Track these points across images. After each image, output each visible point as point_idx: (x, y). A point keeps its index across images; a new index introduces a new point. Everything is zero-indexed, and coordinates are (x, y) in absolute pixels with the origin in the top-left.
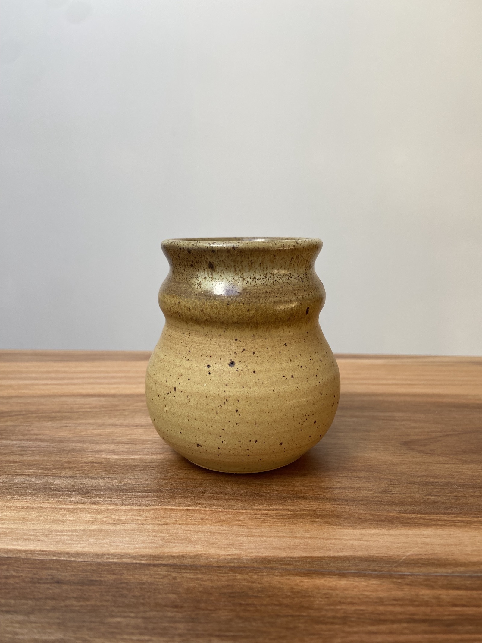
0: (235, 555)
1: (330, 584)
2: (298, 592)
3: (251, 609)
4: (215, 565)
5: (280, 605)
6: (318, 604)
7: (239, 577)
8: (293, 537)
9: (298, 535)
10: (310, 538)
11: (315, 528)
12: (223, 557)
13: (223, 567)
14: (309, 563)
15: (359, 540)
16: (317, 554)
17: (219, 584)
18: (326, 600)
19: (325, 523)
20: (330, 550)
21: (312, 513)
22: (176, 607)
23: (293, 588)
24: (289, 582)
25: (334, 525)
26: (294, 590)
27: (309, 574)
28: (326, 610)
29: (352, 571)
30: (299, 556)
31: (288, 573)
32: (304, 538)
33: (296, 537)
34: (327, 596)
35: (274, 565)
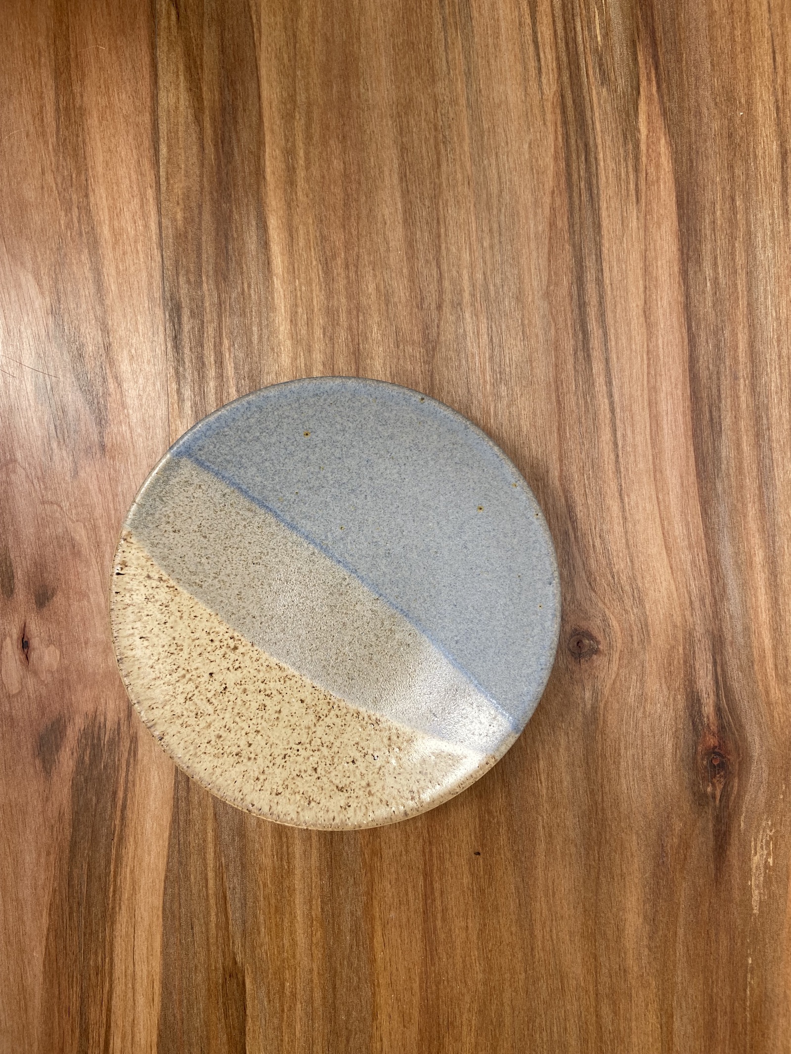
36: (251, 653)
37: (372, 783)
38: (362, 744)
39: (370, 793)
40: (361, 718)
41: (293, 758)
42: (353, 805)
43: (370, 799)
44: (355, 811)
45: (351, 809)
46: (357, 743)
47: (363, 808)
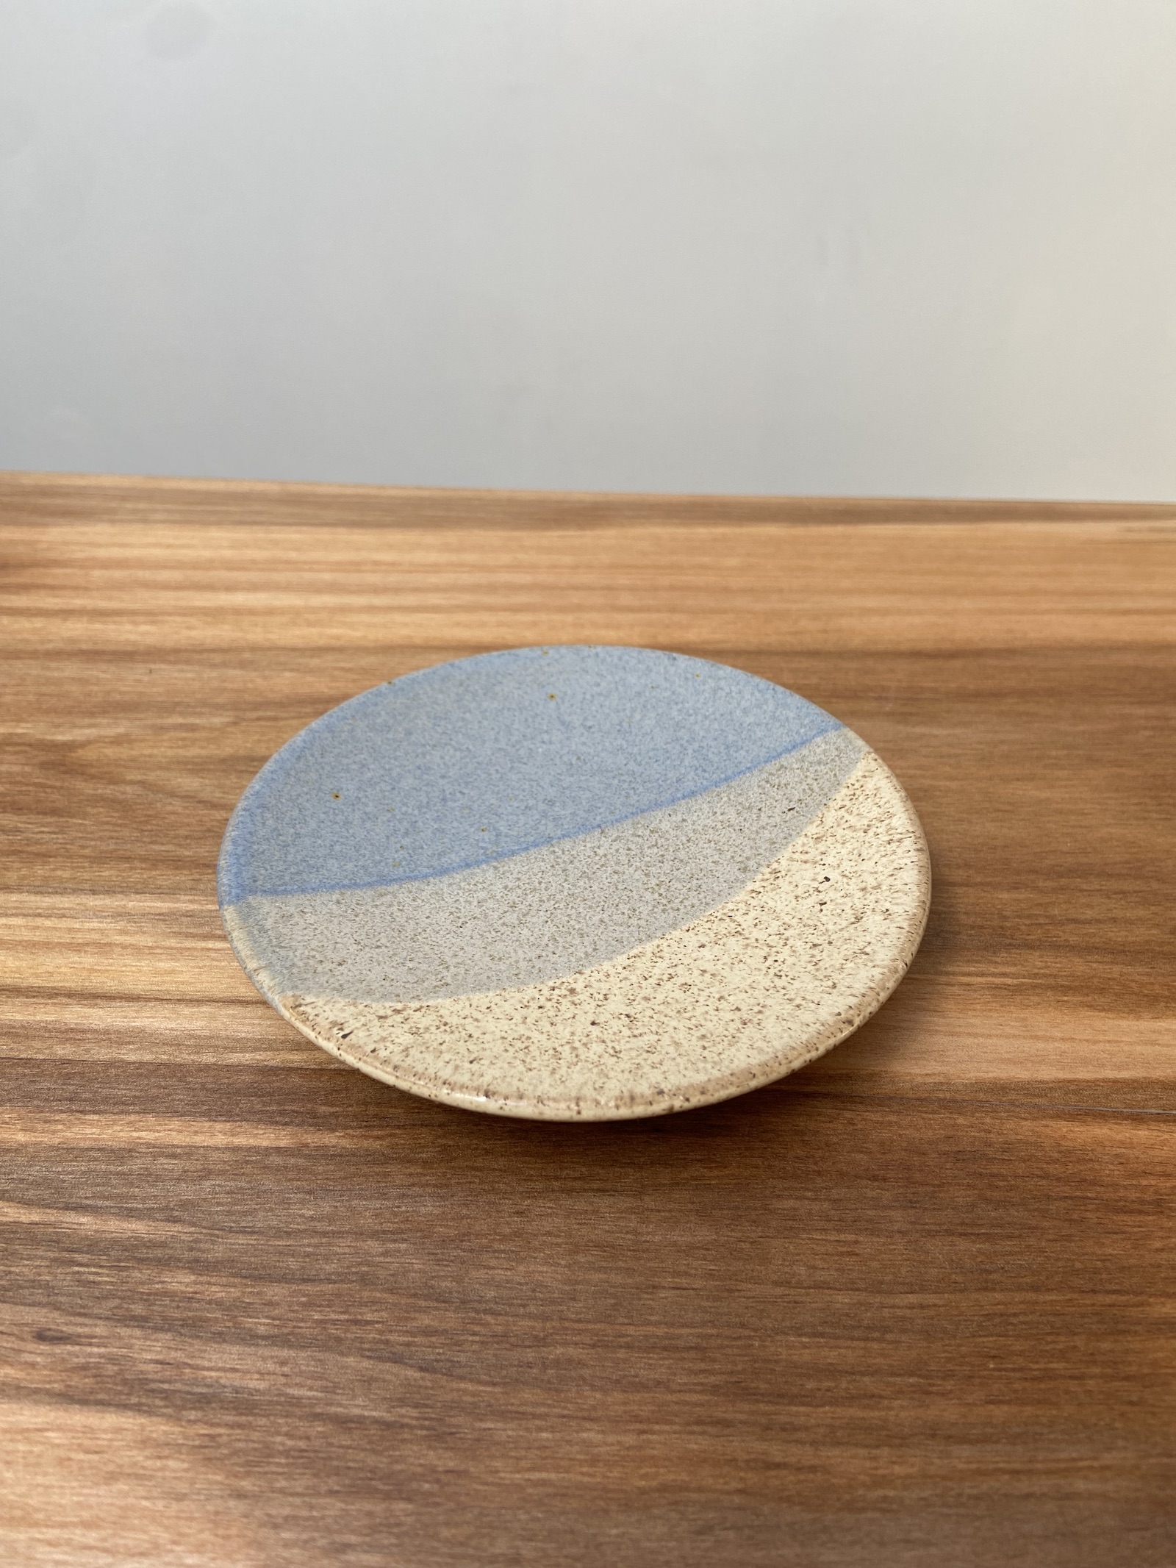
0: (939, 1074)
1: (1119, 1137)
2: (1070, 1152)
3: (1001, 1184)
4: (911, 1095)
5: (1045, 1176)
6: (1109, 1176)
7: (961, 1121)
8: (1032, 1037)
9: (1040, 1033)
10: (1062, 1039)
11: (1066, 1018)
12: (920, 1080)
13: (925, 1099)
14: (1075, 1092)
15: (1153, 1043)
16: (1084, 1074)
17: (930, 1133)
18: (1120, 1167)
19: (1083, 1004)
20: (1103, 1065)
21: (1052, 981)
22: (875, 1178)
23: (1059, 1145)
24: (1048, 1131)
25: (1100, 1011)
26: (1063, 1149)
27: (1079, 1115)
28: (1125, 1188)
29: (1154, 1111)
30: (1052, 1077)
31: (1041, 1113)
32: (1053, 1039)
33: (1036, 1038)
34: (1122, 1161)
35: (1013, 1096)
36: (592, 979)
37: (863, 885)
38: (800, 891)
39: (878, 887)
40: (761, 890)
41: (785, 967)
42: (887, 905)
43: (884, 888)
44: (897, 904)
45: (893, 909)
46: (797, 897)
47: (895, 895)
